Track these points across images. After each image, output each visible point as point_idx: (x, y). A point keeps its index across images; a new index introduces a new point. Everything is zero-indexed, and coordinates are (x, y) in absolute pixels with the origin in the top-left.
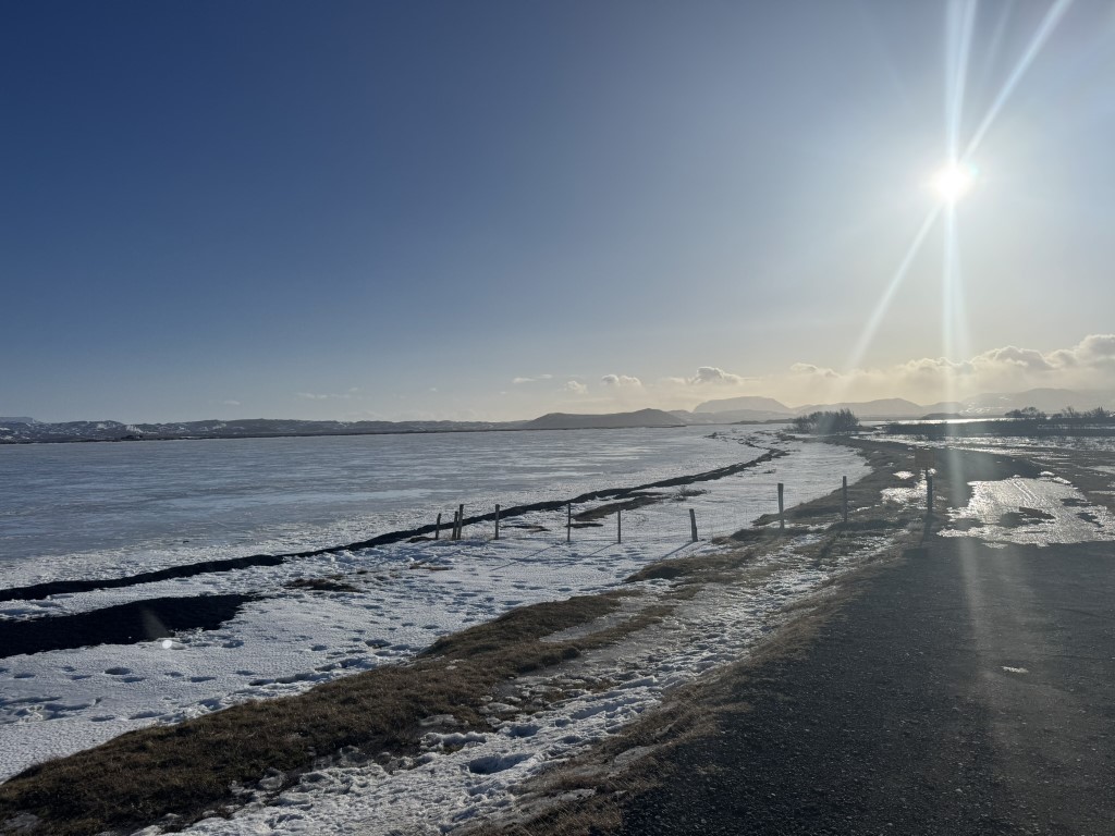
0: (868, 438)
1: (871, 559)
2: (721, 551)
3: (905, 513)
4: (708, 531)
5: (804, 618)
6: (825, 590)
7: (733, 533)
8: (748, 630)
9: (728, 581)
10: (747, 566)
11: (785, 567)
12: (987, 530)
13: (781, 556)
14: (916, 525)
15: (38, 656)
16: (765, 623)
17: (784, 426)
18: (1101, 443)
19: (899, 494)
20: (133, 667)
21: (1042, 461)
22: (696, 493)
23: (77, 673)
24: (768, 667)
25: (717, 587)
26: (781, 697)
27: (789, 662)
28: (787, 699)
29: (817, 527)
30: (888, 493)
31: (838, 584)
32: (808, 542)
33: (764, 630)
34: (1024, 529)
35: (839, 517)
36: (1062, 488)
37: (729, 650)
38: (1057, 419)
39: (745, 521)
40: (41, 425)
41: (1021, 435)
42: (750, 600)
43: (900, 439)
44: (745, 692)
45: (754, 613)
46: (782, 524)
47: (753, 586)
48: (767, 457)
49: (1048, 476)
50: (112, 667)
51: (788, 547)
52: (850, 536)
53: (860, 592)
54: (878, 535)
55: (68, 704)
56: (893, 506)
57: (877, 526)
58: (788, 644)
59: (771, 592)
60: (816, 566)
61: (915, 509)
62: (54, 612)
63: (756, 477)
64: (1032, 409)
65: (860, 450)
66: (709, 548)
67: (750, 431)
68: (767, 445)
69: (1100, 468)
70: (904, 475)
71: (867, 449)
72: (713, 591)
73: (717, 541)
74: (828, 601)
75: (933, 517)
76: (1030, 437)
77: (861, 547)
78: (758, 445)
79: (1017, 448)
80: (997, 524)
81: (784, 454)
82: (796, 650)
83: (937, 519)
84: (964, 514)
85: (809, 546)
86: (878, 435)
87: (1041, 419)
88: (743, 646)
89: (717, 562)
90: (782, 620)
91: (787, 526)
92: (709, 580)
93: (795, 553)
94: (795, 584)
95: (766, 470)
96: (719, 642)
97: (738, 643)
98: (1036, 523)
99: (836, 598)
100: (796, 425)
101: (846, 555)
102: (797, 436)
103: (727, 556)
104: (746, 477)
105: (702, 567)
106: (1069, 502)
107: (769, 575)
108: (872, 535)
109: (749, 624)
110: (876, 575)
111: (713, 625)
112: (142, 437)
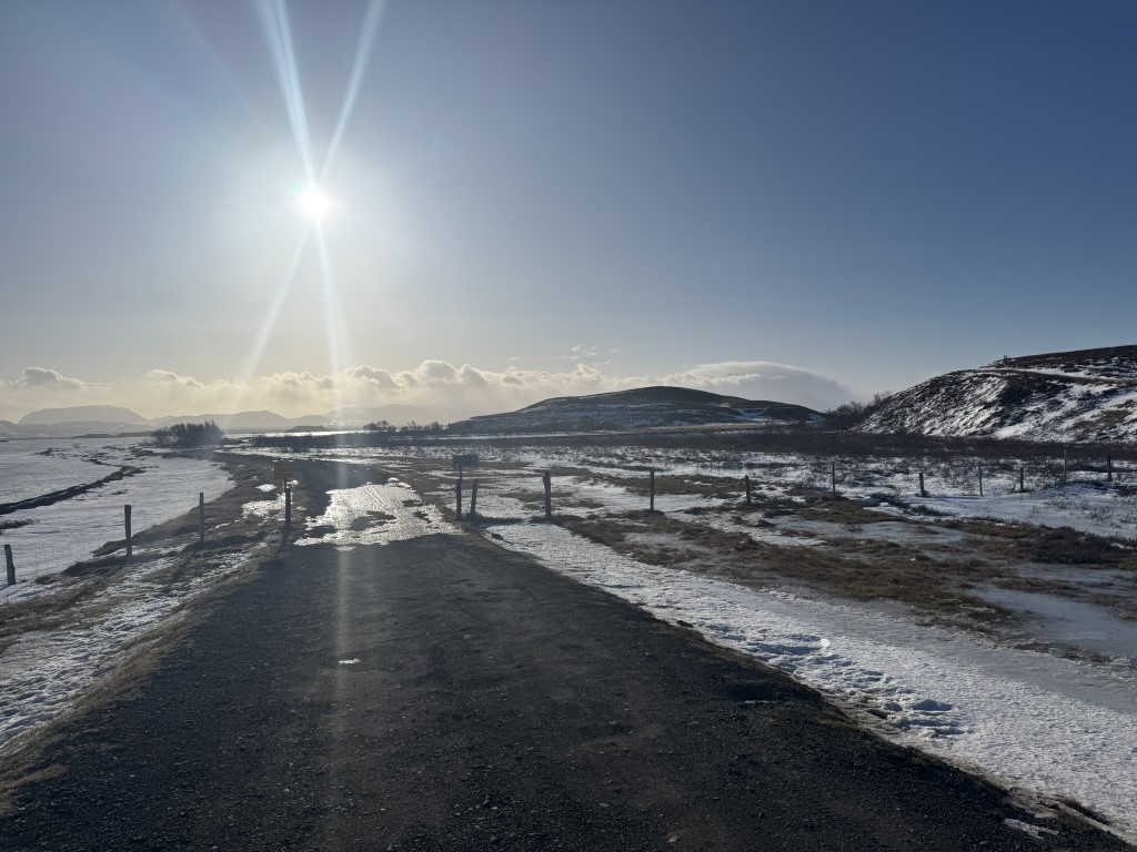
0: (233, 451)
1: (226, 577)
2: (46, 592)
3: (265, 526)
4: (32, 569)
5: (145, 651)
6: (172, 618)
7: (66, 568)
8: (76, 678)
9: (55, 625)
10: (81, 605)
11: (129, 600)
12: (339, 535)
13: (126, 587)
14: (274, 538)
16: (98, 666)
17: (141, 439)
18: (436, 451)
19: (260, 508)
21: (391, 469)
22: (18, 525)
24: (94, 715)
25: (38, 635)
26: (104, 746)
27: (120, 704)
28: (112, 746)
29: (171, 549)
30: (249, 507)
31: (188, 608)
32: (159, 567)
33: (95, 675)
34: (371, 530)
35: (196, 536)
36: (405, 492)
37: (47, 707)
38: (405, 431)
39: (84, 553)
41: (375, 446)
42: (82, 644)
43: (265, 452)
44: (59, 752)
45: (86, 658)
46: (129, 551)
47: (87, 627)
48: (118, 476)
49: (393, 482)
51: (135, 576)
52: (205, 555)
53: (210, 613)
54: (235, 551)
56: (253, 519)
57: (235, 542)
58: (121, 686)
59: (110, 630)
60: (166, 592)
61: (274, 521)
63: (101, 499)
64: (384, 422)
65: (224, 464)
66: (31, 590)
67: (97, 446)
68: (119, 462)
69: (433, 473)
70: (267, 488)
71: (230, 462)
72: (32, 641)
73: (42, 580)
74: (175, 628)
75: (291, 528)
76: (383, 447)
77: (217, 566)
78: (108, 462)
79: (372, 457)
80: (349, 529)
81: (138, 471)
82: (130, 689)
83: (294, 530)
84: (320, 521)
85: (159, 572)
86: (243, 448)
87: (392, 431)
88: (65, 700)
89: (40, 606)
90: (120, 659)
91: (134, 553)
92: (28, 629)
93: (143, 581)
94: (140, 616)
95: (115, 491)
96: (34, 702)
97: (60, 697)
98: (381, 524)
99: (183, 624)
100: (154, 439)
101: (200, 576)
102: (155, 450)
103: (55, 596)
104: (89, 500)
105: (18, 615)
106: (409, 503)
107: (108, 611)
108: (229, 552)
109: (77, 671)
110: (230, 593)
111: (29, 683)
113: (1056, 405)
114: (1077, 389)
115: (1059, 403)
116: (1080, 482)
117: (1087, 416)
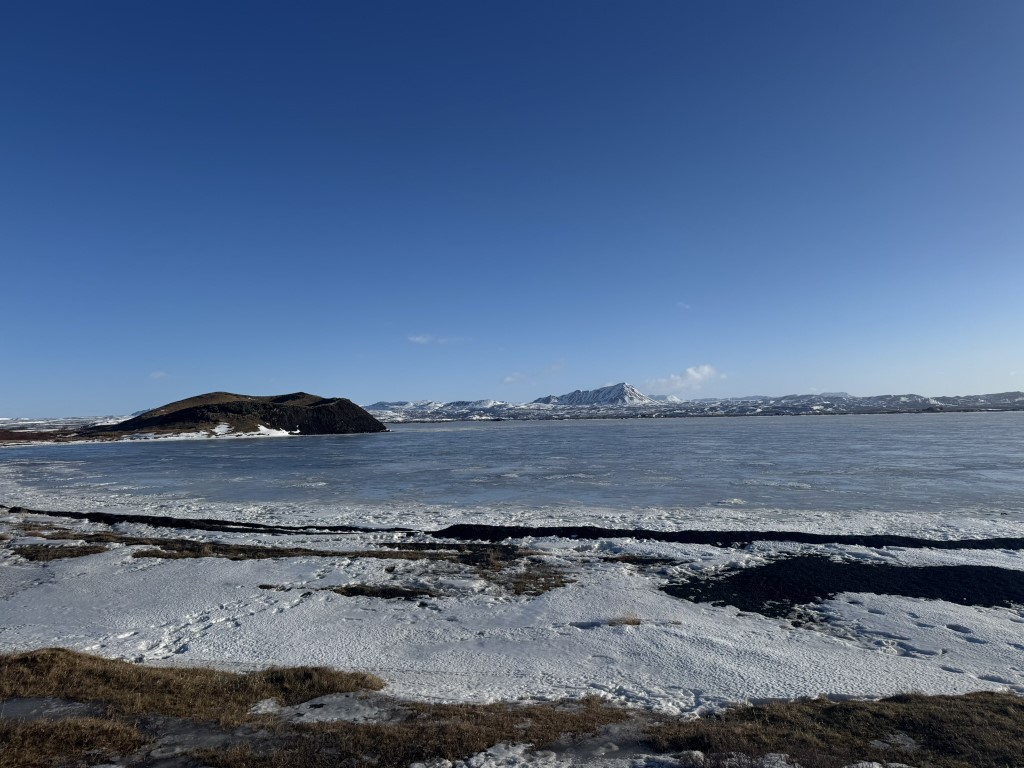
15: (884, 597)
20: (973, 629)
23: (921, 621)
40: (855, 399)
50: (953, 623)
55: (917, 647)
62: (891, 561)
112: (942, 409)
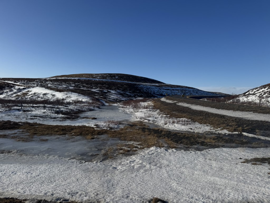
113: (11, 91)
114: (17, 87)
115: (12, 90)
116: (14, 109)
117: (19, 94)
